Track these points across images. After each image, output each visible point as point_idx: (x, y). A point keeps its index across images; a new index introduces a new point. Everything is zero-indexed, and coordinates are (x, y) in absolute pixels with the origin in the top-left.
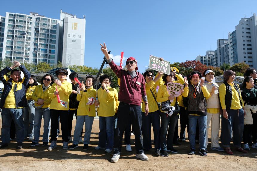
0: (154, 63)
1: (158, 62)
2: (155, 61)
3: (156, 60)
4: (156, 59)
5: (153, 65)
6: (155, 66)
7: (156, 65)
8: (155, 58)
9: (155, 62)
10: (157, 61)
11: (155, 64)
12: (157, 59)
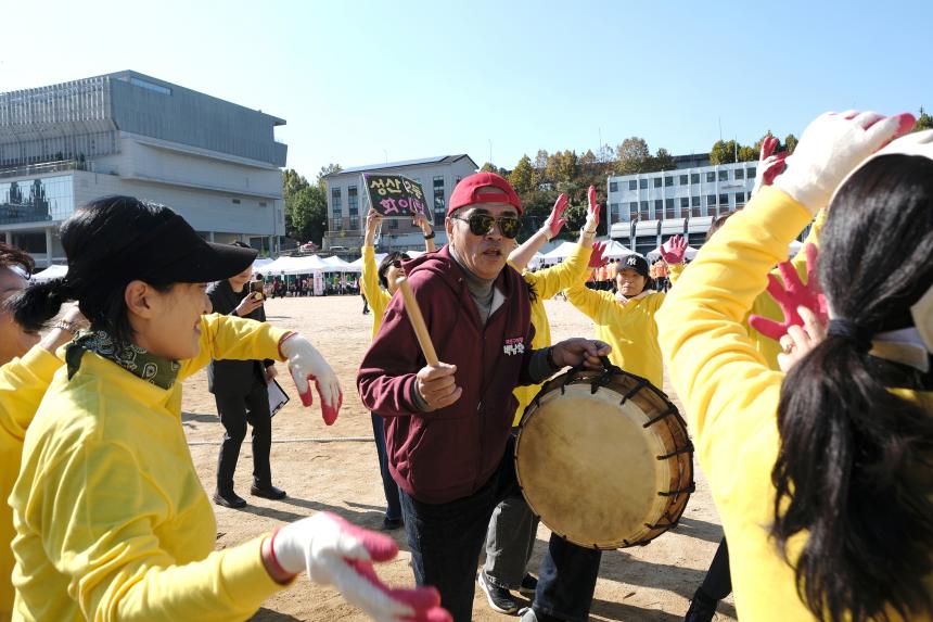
0: (386, 197)
1: (395, 188)
2: (386, 188)
3: (387, 185)
4: (385, 182)
5: (383, 202)
6: (391, 206)
7: (393, 201)
8: (382, 177)
9: (385, 193)
10: (390, 186)
11: (390, 199)
12: (389, 181)
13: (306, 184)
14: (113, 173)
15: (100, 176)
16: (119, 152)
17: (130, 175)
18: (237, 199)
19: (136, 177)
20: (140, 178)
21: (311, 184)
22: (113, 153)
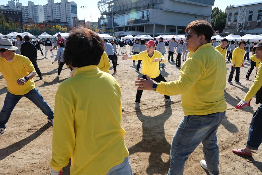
13: (221, 11)
14: (161, 9)
15: (158, 10)
16: (163, 3)
17: (165, 10)
18: (196, 16)
19: (167, 10)
20: (168, 10)
21: (222, 11)
22: (162, 3)
